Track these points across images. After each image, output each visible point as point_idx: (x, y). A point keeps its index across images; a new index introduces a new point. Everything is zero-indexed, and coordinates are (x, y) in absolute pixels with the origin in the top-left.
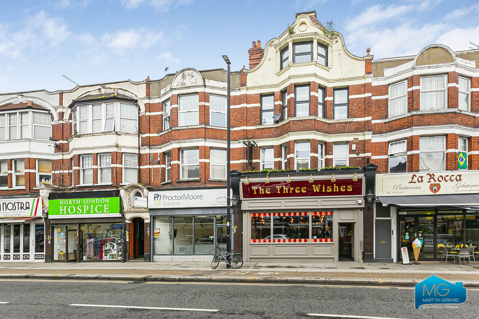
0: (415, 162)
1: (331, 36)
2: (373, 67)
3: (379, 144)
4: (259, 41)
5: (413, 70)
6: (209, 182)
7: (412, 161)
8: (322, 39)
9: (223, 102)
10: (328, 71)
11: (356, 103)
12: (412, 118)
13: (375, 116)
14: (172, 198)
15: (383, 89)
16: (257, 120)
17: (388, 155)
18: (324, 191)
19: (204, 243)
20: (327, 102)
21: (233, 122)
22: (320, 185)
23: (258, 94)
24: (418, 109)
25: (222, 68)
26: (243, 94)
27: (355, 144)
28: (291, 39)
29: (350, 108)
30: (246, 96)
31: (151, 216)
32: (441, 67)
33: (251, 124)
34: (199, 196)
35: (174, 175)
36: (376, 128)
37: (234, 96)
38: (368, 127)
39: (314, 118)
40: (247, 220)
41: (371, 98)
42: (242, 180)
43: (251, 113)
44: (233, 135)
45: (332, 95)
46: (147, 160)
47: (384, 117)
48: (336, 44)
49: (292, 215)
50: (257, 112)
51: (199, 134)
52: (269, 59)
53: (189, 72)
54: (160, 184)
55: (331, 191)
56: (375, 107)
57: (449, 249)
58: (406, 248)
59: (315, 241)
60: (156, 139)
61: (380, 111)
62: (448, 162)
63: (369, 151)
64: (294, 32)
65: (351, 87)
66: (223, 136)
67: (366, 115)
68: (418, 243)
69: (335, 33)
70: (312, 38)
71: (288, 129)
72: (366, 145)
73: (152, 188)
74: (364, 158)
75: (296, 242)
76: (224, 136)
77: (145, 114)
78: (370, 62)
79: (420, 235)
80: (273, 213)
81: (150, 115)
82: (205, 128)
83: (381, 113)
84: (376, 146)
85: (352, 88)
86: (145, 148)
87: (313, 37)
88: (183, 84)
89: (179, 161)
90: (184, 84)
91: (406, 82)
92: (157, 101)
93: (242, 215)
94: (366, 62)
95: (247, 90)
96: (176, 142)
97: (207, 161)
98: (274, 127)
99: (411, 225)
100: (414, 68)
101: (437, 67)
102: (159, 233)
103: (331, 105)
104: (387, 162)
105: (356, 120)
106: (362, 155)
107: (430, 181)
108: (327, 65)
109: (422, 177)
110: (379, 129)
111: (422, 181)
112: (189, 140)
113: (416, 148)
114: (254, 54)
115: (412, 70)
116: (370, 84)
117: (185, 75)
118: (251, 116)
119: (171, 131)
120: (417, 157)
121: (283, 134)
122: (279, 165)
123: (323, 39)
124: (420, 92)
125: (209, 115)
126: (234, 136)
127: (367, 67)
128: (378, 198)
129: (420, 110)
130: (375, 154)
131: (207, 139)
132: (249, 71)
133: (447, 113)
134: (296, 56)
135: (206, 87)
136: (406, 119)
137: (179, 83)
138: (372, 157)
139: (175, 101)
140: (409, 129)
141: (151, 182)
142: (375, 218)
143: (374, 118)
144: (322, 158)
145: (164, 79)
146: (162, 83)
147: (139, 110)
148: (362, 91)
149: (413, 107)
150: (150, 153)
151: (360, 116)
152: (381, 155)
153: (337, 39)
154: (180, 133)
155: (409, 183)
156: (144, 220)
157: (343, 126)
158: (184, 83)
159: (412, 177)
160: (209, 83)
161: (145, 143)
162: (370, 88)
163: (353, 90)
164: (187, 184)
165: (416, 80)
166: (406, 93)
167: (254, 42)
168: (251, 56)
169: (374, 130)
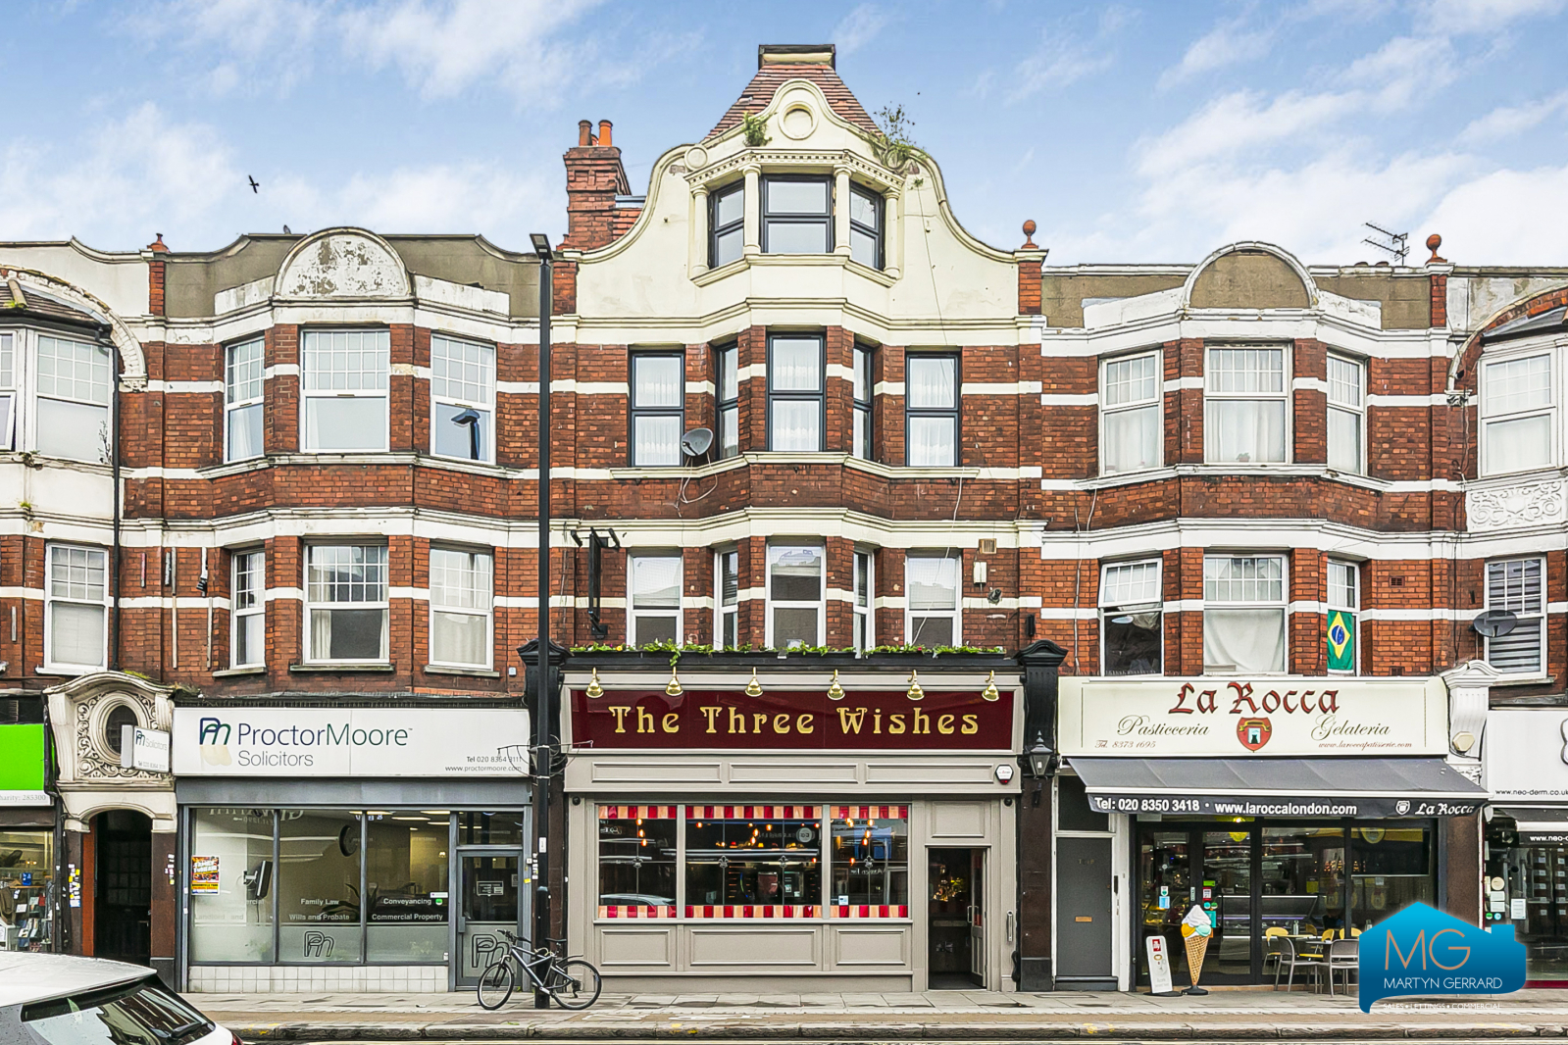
0: (1189, 640)
1: (899, 164)
2: (1047, 291)
3: (1070, 567)
4: (606, 123)
5: (1182, 322)
6: (426, 678)
7: (1180, 636)
8: (868, 173)
9: (479, 365)
10: (887, 287)
11: (988, 413)
12: (1177, 486)
13: (1054, 466)
14: (277, 737)
15: (1081, 369)
16: (616, 445)
17: (1099, 609)
18: (877, 731)
19: (409, 917)
20: (885, 400)
21: (519, 445)
22: (864, 710)
23: (621, 347)
24: (1198, 459)
25: (477, 234)
26: (564, 343)
27: (984, 560)
28: (754, 162)
29: (964, 429)
30: (573, 350)
31: (180, 807)
32: (1271, 318)
33: (594, 461)
34: (392, 735)
35: (282, 645)
36: (1059, 509)
37: (524, 346)
38: (1030, 504)
39: (842, 461)
40: (584, 829)
41: (1040, 399)
42: (573, 680)
43: (592, 418)
44: (519, 497)
45: (899, 375)
46: (154, 577)
47: (1085, 471)
48: (915, 192)
49: (758, 814)
50: (619, 414)
51: (389, 489)
52: (666, 221)
53: (349, 243)
54: (208, 674)
55: (902, 732)
56: (1054, 434)
57: (1302, 946)
58: (1162, 939)
59: (844, 912)
60: (194, 492)
61: (1072, 450)
62: (1295, 647)
63: (1034, 589)
64: (766, 138)
65: (968, 354)
66: (482, 500)
67: (1021, 459)
68: (1200, 922)
69: (913, 152)
70: (833, 169)
71: (743, 492)
72: (1022, 567)
73: (188, 694)
74: (1017, 613)
75: (772, 916)
76: (487, 500)
77: (143, 386)
78: (1034, 272)
79: (1207, 894)
80: (684, 806)
81: (167, 391)
82: (415, 467)
83: (1074, 454)
84: (1058, 573)
85: (974, 359)
86: (142, 526)
87: (837, 163)
88: (323, 286)
89: (302, 589)
90: (326, 286)
91: (1157, 357)
92: (197, 336)
93: (566, 811)
94: (1022, 270)
95: (577, 328)
96: (292, 514)
97: (418, 594)
98: (686, 479)
99: (1176, 862)
100: (1184, 314)
101: (1260, 319)
102: (217, 874)
103: (899, 412)
104: (1094, 632)
105: (986, 473)
106: (1008, 603)
107: (1238, 708)
108: (881, 264)
109: (1211, 694)
110: (1067, 512)
111: (1213, 709)
112: (346, 511)
113: (1191, 590)
114: (587, 172)
115: (1178, 319)
116: (1038, 348)
117: (333, 250)
118: (595, 429)
119: (271, 467)
120: (1195, 624)
121: (722, 508)
122: (702, 622)
123: (871, 174)
124: (1205, 399)
125: (429, 417)
126: (523, 503)
127: (1026, 289)
128: (1066, 763)
129: (1205, 463)
130: (1054, 600)
131: (424, 512)
132: (585, 257)
133: (1291, 479)
134: (769, 222)
135: (420, 307)
136: (1160, 488)
137: (308, 280)
138: (1043, 610)
139: (287, 350)
140: (1169, 523)
141: (166, 664)
142: (1056, 833)
143: (1051, 471)
144: (866, 606)
145: (229, 254)
146: (224, 270)
147: (119, 366)
148: (1009, 370)
149: (1181, 448)
150: (164, 546)
151: (1001, 462)
152: (1074, 607)
153: (918, 173)
154: (307, 479)
155: (1170, 712)
156: (149, 821)
157: (940, 492)
158: (329, 283)
159: (1180, 692)
160: (431, 290)
161: (143, 503)
162: (1034, 363)
163: (977, 365)
164: (337, 684)
165: (1191, 357)
166: (1159, 397)
167: (585, 125)
168: (575, 177)
169: (1049, 514)
